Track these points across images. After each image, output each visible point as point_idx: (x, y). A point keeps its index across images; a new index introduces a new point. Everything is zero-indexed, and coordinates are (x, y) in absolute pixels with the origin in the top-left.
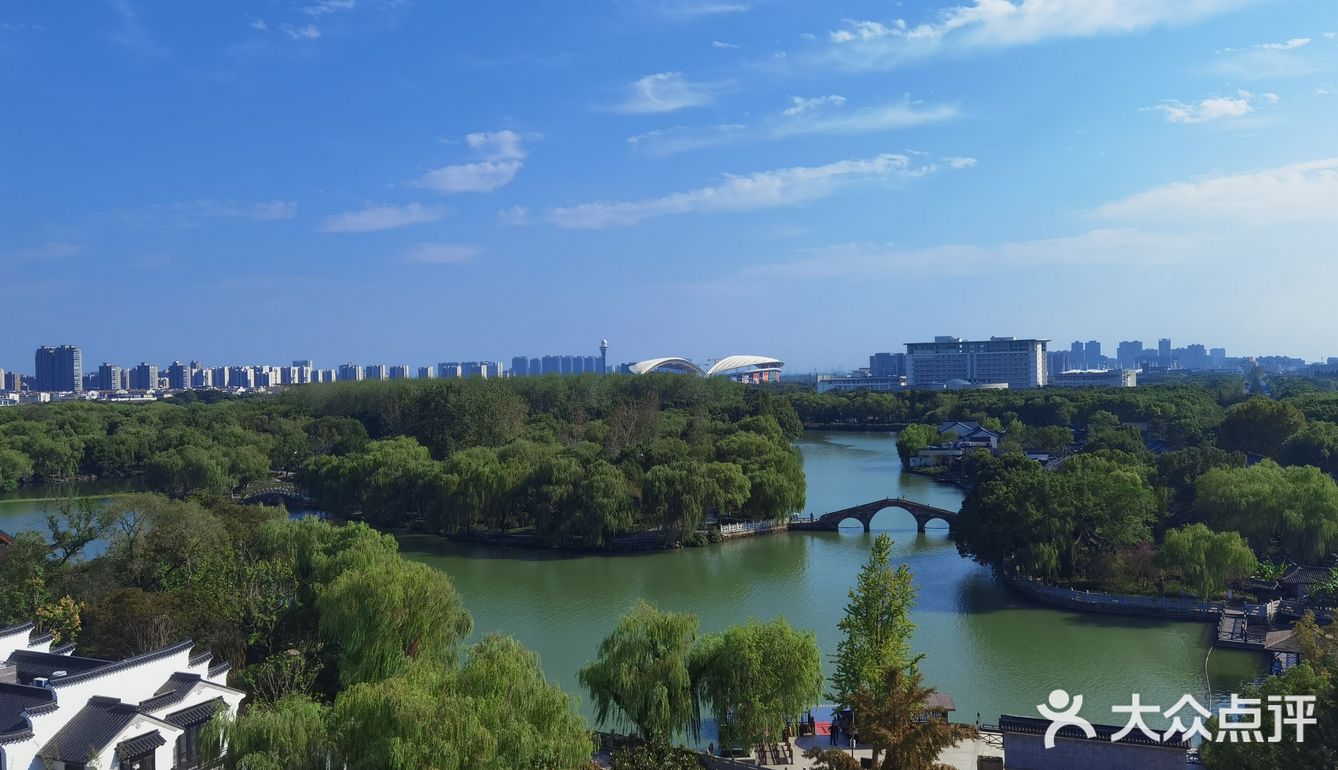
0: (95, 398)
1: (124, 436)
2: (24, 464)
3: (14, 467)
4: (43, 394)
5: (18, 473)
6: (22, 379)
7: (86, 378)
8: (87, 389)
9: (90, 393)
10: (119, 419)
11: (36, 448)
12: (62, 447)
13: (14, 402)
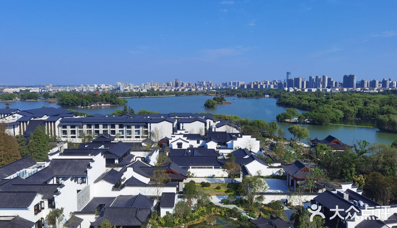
0: (359, 90)
1: (369, 107)
2: (341, 113)
3: (339, 114)
4: (345, 89)
5: (340, 116)
6: (339, 83)
7: (357, 84)
8: (357, 87)
9: (358, 89)
10: (368, 101)
11: (345, 109)
12: (352, 109)
13: (337, 91)
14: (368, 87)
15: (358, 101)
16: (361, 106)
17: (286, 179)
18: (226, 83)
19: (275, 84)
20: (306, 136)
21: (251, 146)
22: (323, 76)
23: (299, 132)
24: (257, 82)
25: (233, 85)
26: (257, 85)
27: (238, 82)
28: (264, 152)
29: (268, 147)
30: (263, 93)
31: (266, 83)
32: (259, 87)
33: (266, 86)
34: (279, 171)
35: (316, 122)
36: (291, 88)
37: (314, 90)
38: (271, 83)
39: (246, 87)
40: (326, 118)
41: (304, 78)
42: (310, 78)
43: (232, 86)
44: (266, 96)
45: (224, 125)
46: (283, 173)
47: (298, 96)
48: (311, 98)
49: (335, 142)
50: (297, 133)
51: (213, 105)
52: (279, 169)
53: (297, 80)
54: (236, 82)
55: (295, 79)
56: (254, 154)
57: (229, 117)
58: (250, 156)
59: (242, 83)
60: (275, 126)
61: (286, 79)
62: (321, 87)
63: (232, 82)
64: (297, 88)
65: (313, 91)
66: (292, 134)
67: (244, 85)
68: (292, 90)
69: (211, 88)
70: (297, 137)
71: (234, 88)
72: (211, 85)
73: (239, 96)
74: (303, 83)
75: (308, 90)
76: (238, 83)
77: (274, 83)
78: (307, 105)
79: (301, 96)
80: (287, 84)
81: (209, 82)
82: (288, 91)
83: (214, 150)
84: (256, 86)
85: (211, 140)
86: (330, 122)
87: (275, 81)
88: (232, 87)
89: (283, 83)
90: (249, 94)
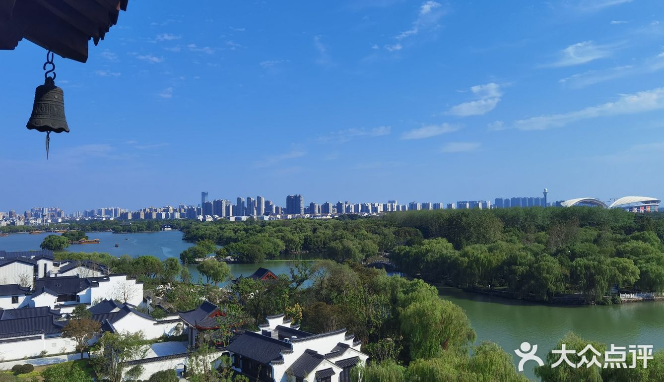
0: (308, 217)
1: (319, 234)
2: (282, 245)
3: (278, 246)
4: (289, 215)
5: (280, 249)
6: (281, 209)
7: (305, 209)
8: (305, 213)
9: (306, 215)
10: (317, 227)
11: (287, 238)
12: (296, 238)
13: (278, 218)
14: (319, 212)
15: (305, 227)
16: (309, 233)
17: (187, 340)
18: (92, 212)
19: (183, 211)
20: (225, 275)
21: (126, 294)
22: (258, 197)
23: (214, 270)
24: (151, 209)
25: (105, 215)
26: (151, 214)
27: (115, 209)
28: (151, 302)
29: (160, 298)
30: (160, 225)
31: (167, 210)
32: (154, 216)
33: (167, 215)
34: (176, 326)
35: (245, 259)
36: (209, 216)
37: (244, 218)
38: (175, 210)
39: (130, 217)
40: (259, 251)
41: (230, 202)
42: (239, 200)
43: (103, 215)
44: (165, 229)
45: (75, 267)
46: (183, 329)
47: (218, 226)
48: (239, 227)
49: (268, 276)
50: (212, 272)
51: (60, 245)
52: (175, 324)
53: (218, 204)
54: (112, 209)
55: (214, 202)
56: (132, 307)
57: (89, 256)
58: (122, 308)
59: (122, 210)
60: (176, 265)
61: (201, 203)
62: (255, 214)
63: (103, 209)
64: (218, 217)
65: (243, 220)
66: (203, 275)
67: (126, 214)
68: (209, 219)
69: (60, 220)
70: (212, 279)
71: (108, 219)
72: (59, 215)
73: (116, 231)
74: (227, 208)
75: (236, 219)
76: (116, 211)
77: (180, 210)
78: (233, 237)
79: (223, 226)
80: (202, 210)
81: (56, 209)
82: (204, 220)
83: (50, 308)
84: (148, 215)
85: (43, 291)
86: (266, 259)
87: (183, 207)
88: (102, 218)
89: (195, 210)
90: (134, 227)
